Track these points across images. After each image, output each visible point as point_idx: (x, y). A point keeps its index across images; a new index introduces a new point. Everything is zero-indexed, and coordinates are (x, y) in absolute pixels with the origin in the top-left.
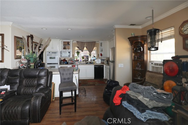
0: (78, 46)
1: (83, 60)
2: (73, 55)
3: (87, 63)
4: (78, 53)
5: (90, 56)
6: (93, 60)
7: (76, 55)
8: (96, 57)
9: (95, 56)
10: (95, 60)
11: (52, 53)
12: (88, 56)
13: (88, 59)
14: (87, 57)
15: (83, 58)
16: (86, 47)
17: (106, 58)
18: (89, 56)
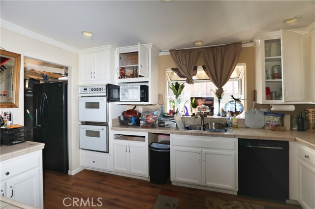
0: (175, 67)
1: (195, 111)
2: (161, 97)
3: (205, 127)
4: (178, 88)
5: (220, 98)
6: (232, 114)
7: (170, 95)
8: (243, 102)
9: (238, 100)
10: (237, 113)
11: (92, 90)
12: (212, 100)
13: (212, 109)
14: (209, 102)
15: (194, 105)
16: (204, 68)
17: (292, 108)
18: (216, 98)
